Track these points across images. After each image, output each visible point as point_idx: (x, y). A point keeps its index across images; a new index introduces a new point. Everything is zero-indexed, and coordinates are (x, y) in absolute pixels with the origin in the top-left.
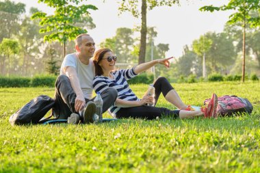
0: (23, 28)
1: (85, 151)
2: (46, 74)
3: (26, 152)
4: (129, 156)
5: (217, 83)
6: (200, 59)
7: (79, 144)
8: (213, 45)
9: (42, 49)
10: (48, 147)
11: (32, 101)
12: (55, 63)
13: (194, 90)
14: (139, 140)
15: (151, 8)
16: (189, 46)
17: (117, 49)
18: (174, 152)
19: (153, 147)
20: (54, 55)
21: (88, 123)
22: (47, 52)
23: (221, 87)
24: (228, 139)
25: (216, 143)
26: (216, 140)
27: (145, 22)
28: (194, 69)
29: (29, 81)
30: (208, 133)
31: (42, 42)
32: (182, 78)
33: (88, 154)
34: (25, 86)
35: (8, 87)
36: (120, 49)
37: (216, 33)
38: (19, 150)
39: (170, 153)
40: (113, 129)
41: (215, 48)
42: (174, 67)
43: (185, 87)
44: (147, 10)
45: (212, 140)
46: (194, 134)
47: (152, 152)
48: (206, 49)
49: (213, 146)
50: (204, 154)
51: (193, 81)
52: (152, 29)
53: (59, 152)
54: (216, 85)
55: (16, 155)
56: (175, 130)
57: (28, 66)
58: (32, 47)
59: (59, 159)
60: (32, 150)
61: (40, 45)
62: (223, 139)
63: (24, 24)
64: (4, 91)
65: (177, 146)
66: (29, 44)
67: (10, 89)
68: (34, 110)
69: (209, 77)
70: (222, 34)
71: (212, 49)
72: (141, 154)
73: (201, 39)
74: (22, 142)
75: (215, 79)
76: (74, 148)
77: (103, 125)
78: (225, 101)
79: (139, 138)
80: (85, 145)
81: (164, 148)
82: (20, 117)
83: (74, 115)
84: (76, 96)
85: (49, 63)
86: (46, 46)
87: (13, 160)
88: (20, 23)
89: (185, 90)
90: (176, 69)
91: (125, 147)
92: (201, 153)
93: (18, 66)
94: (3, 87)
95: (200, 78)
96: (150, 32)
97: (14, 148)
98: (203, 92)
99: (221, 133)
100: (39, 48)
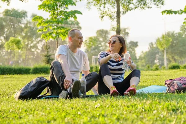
0: (25, 30)
1: (72, 116)
2: (43, 65)
3: (27, 117)
4: (106, 119)
5: (175, 70)
6: (162, 53)
7: (67, 111)
8: (172, 42)
9: (40, 46)
10: (44, 114)
11: (32, 81)
12: (49, 56)
13: (157, 75)
14: (114, 108)
15: (124, 13)
16: (154, 43)
17: (98, 46)
18: (141, 116)
19: (125, 113)
20: (49, 50)
21: (75, 98)
22: (44, 47)
23: (178, 73)
24: (183, 107)
25: (173, 110)
26: (174, 108)
27: (120, 24)
28: (158, 61)
29: (30, 70)
30: (167, 103)
31: (40, 41)
32: (148, 67)
33: (74, 118)
34: (27, 74)
35: (13, 74)
36: (100, 45)
37: (175, 33)
38: (21, 116)
39: (138, 117)
40: (94, 102)
41: (174, 44)
42: (142, 60)
43: (150, 74)
44: (121, 14)
45: (170, 107)
46: (157, 104)
47: (123, 116)
48: (167, 45)
49: (172, 112)
50: (164, 117)
51: (157, 69)
52: (125, 30)
53: (52, 116)
54: (174, 72)
55: (19, 119)
56: (142, 102)
57: (29, 59)
58: (32, 45)
59: (52, 122)
60: (31, 116)
61: (38, 43)
62: (179, 107)
63: (26, 27)
64: (11, 77)
65: (144, 112)
66: (30, 42)
67: (15, 76)
68: (33, 89)
69: (169, 66)
70: (179, 34)
71: (172, 45)
72: (115, 117)
73: (163, 37)
74: (24, 110)
75: (174, 67)
76: (63, 114)
77: (86, 99)
78: (181, 81)
79: (114, 107)
80: (72, 112)
81: (133, 114)
82: (22, 94)
83: (64, 92)
84: (65, 77)
85: (45, 56)
86: (43, 43)
87: (17, 122)
88: (23, 26)
89: (150, 75)
90: (143, 61)
91: (103, 113)
92: (162, 116)
93: (21, 59)
94: (10, 74)
95: (162, 67)
96: (123, 32)
97: (18, 114)
98: (164, 77)
99: (178, 103)
100: (38, 45)
